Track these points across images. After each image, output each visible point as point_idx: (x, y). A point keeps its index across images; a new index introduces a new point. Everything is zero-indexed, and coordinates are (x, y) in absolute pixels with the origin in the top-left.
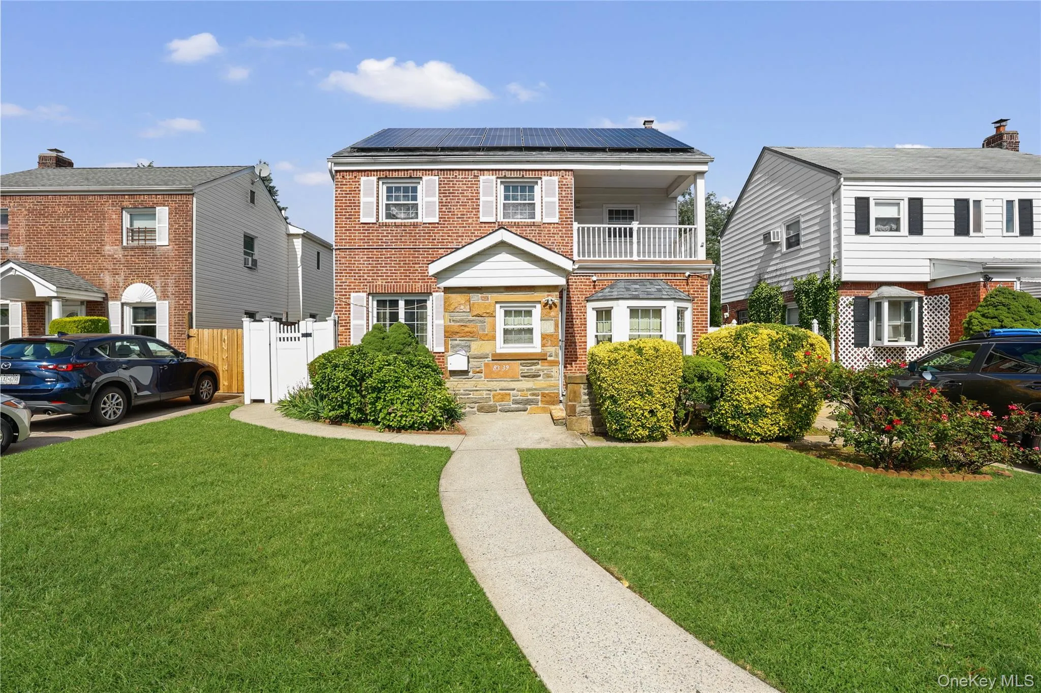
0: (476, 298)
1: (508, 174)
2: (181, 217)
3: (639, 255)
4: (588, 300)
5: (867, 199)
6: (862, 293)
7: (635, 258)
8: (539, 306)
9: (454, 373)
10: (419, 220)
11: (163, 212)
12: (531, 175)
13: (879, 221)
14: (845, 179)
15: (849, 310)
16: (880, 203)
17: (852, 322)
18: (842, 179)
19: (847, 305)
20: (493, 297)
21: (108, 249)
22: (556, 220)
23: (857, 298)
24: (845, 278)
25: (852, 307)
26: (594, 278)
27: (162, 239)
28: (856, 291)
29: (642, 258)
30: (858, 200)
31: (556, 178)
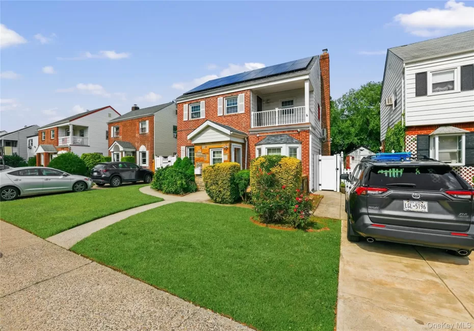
0: (203, 147)
1: (227, 95)
2: (151, 123)
3: (279, 124)
4: (256, 145)
5: (425, 73)
6: (424, 132)
7: (277, 125)
8: (223, 149)
9: (197, 175)
10: (201, 118)
11: (147, 122)
12: (235, 94)
13: (435, 85)
14: (406, 64)
15: (414, 144)
16: (435, 74)
17: (416, 150)
18: (404, 64)
19: (412, 141)
20: (208, 146)
21: (137, 135)
22: (243, 112)
23: (418, 136)
24: (407, 124)
25: (416, 142)
26: (258, 135)
27: (147, 131)
28: (419, 132)
29: (280, 124)
30: (418, 75)
31: (243, 94)
